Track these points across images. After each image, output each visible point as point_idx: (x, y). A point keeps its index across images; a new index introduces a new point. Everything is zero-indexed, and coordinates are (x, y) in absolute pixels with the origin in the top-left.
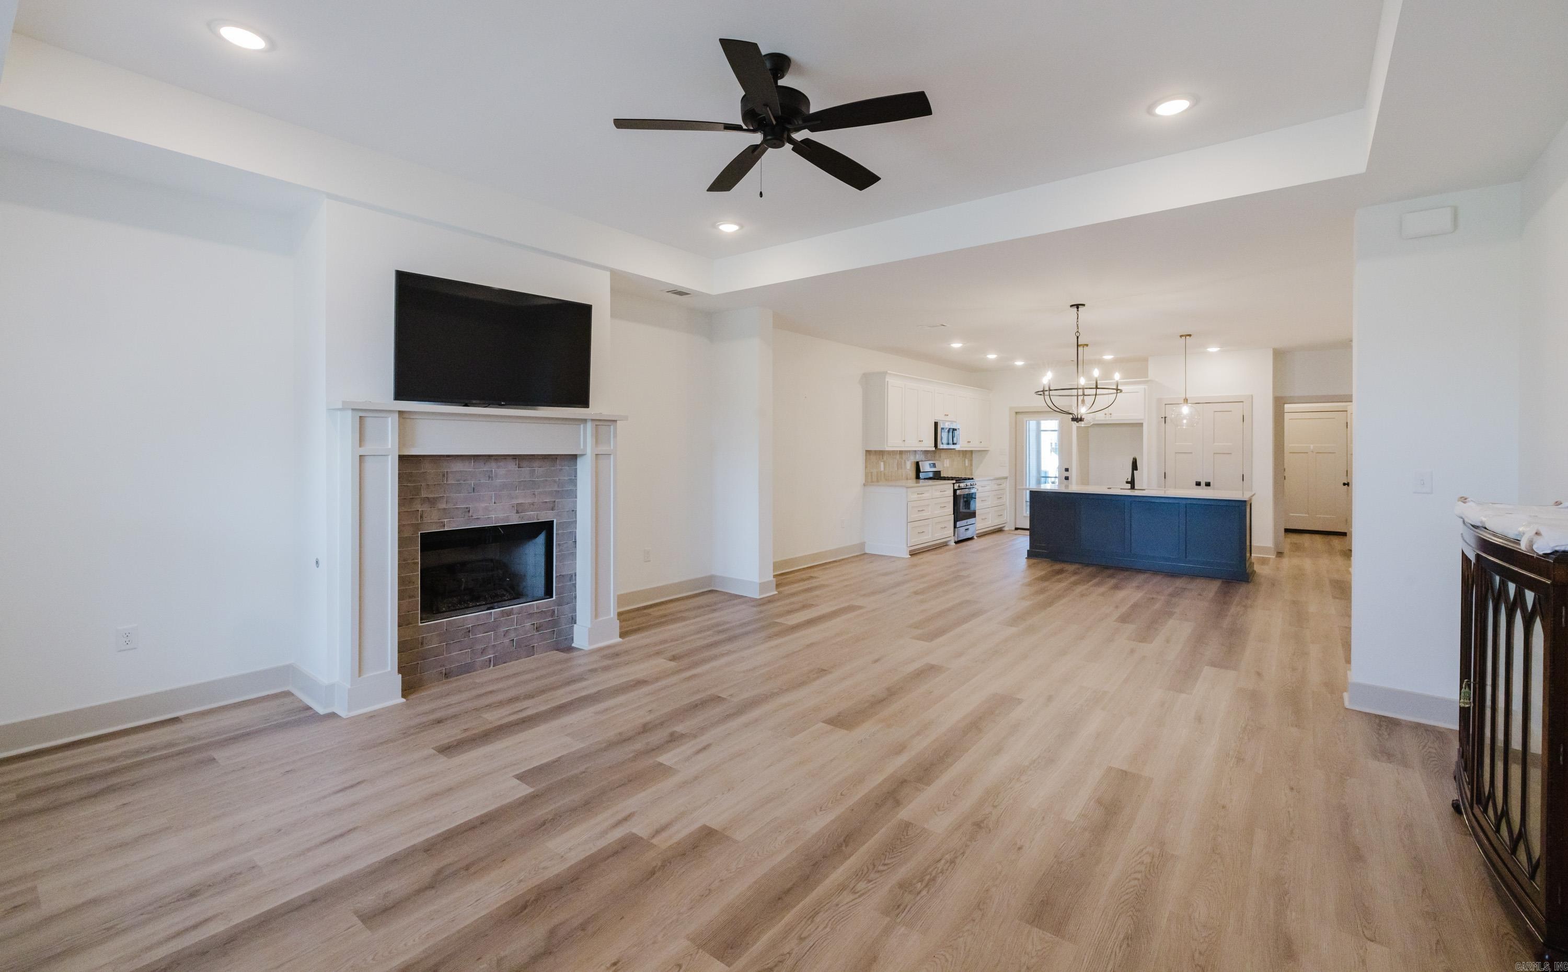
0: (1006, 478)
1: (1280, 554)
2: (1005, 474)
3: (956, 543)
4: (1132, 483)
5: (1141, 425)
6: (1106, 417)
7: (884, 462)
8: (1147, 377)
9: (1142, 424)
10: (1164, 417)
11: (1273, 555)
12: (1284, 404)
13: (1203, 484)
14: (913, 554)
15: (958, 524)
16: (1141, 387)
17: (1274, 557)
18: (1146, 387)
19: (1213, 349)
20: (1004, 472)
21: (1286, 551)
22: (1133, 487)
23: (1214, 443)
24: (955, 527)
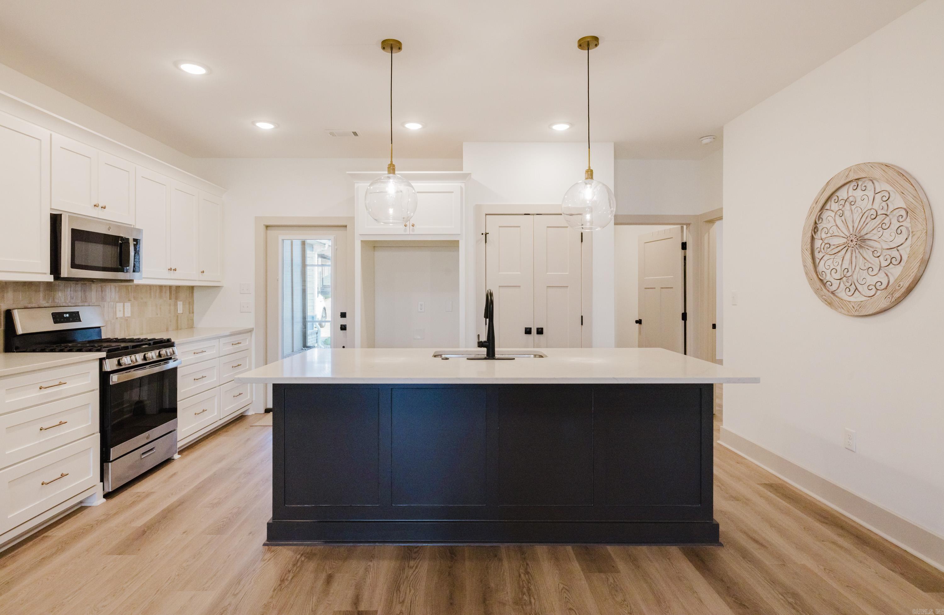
0: (250, 331)
2: (250, 324)
6: (405, 230)
9: (458, 242)
10: (484, 233)
16: (455, 186)
18: (463, 185)
20: (248, 322)
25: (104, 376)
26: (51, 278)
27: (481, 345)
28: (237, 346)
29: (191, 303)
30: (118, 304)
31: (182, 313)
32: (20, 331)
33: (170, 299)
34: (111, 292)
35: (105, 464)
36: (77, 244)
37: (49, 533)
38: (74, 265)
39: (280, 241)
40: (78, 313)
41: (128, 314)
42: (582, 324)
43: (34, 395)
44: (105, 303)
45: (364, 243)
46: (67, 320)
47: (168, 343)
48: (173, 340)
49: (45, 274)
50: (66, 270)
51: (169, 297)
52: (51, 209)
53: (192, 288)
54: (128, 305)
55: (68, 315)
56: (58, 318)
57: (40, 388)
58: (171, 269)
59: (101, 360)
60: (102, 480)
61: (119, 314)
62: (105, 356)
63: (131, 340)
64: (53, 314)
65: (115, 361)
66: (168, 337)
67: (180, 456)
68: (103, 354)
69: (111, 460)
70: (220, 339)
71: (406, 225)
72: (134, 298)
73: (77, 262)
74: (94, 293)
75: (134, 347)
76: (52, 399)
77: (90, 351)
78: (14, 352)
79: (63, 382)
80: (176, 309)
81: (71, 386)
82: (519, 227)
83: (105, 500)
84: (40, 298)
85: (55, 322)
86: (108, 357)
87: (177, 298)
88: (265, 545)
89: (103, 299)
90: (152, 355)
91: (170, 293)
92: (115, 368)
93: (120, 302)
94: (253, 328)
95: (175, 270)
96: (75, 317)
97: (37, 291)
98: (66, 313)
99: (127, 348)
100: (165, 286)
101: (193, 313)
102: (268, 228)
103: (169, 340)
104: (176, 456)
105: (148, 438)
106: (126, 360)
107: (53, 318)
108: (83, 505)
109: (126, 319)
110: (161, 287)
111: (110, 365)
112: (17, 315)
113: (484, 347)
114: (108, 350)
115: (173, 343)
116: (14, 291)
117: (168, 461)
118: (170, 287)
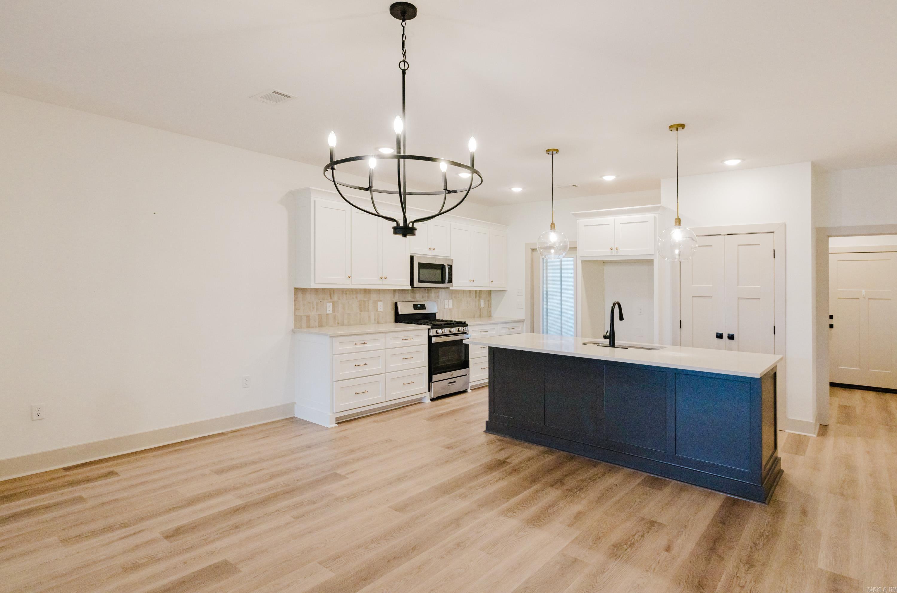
0: (523, 321)
1: (824, 429)
3: (432, 400)
4: (611, 337)
5: (649, 262)
7: (333, 303)
8: (660, 203)
11: (814, 434)
12: (829, 236)
13: (725, 336)
14: (341, 422)
15: (435, 378)
17: (815, 436)
19: (732, 162)
21: (832, 422)
22: (612, 344)
23: (738, 286)
24: (430, 380)
25: (430, 338)
26: (410, 287)
27: (605, 337)
28: (512, 330)
29: (490, 301)
30: (445, 301)
31: (484, 307)
32: (400, 313)
33: (476, 298)
34: (442, 293)
35: (430, 383)
36: (421, 270)
37: (406, 408)
38: (419, 281)
39: (541, 259)
40: (424, 305)
41: (451, 306)
42: (774, 333)
43: (400, 342)
44: (439, 300)
45: (583, 262)
46: (419, 308)
47: (464, 324)
48: (467, 323)
49: (408, 285)
50: (416, 284)
51: (475, 296)
52: (410, 253)
53: (490, 292)
54: (451, 301)
55: (420, 306)
56: (416, 307)
57: (403, 340)
58: (471, 281)
59: (429, 329)
60: (429, 391)
61: (446, 306)
62: (430, 328)
63: (446, 321)
64: (414, 305)
65: (434, 331)
66: (464, 321)
67: (471, 391)
68: (429, 327)
69: (433, 381)
70: (499, 325)
71: (612, 249)
72: (454, 297)
73: (421, 279)
74: (433, 294)
75: (445, 324)
76: (408, 345)
77: (424, 324)
78: (398, 323)
79: (412, 338)
80: (479, 304)
81: (415, 341)
82: (711, 246)
83: (430, 401)
84: (409, 297)
85: (415, 309)
86: (432, 328)
87: (480, 297)
88: (484, 432)
89: (438, 297)
90: (454, 330)
91: (476, 294)
92: (435, 334)
93: (446, 299)
94: (524, 320)
95: (473, 281)
96: (423, 307)
97: (408, 293)
98: (419, 305)
99: (441, 324)
100: (473, 290)
101: (491, 307)
102: (534, 251)
103: (465, 323)
104: (469, 390)
105: (452, 375)
106: (440, 331)
107: (414, 307)
108: (422, 401)
109: (450, 310)
110: (470, 291)
111: (433, 332)
112: (399, 305)
113: (608, 339)
114: (432, 325)
115: (467, 324)
116: (399, 293)
117: (465, 392)
118: (476, 291)
